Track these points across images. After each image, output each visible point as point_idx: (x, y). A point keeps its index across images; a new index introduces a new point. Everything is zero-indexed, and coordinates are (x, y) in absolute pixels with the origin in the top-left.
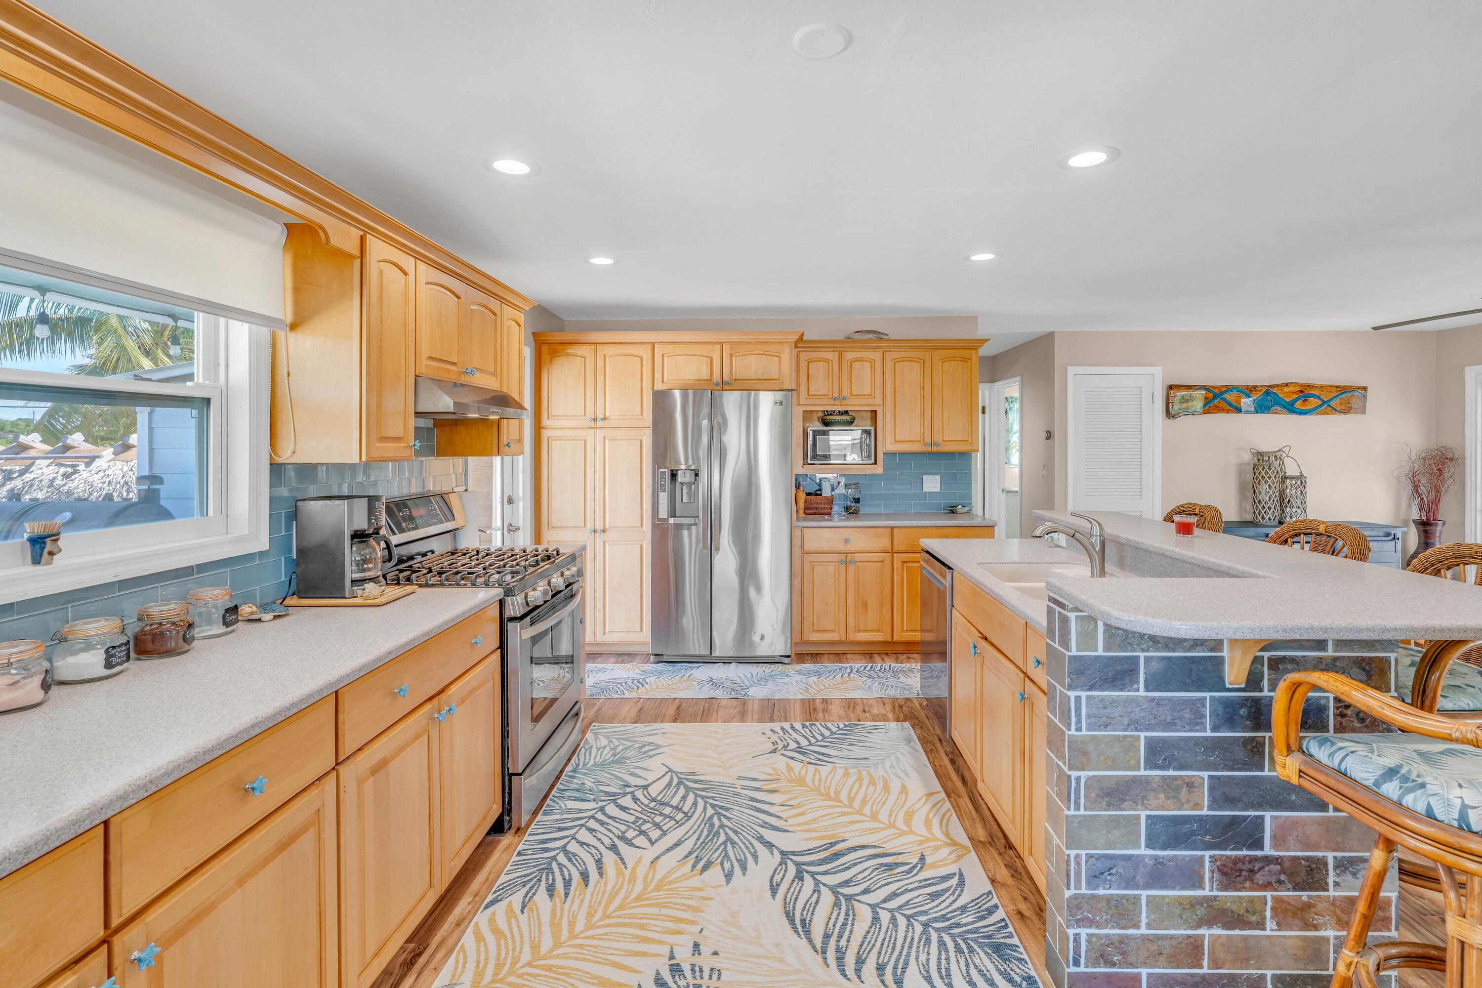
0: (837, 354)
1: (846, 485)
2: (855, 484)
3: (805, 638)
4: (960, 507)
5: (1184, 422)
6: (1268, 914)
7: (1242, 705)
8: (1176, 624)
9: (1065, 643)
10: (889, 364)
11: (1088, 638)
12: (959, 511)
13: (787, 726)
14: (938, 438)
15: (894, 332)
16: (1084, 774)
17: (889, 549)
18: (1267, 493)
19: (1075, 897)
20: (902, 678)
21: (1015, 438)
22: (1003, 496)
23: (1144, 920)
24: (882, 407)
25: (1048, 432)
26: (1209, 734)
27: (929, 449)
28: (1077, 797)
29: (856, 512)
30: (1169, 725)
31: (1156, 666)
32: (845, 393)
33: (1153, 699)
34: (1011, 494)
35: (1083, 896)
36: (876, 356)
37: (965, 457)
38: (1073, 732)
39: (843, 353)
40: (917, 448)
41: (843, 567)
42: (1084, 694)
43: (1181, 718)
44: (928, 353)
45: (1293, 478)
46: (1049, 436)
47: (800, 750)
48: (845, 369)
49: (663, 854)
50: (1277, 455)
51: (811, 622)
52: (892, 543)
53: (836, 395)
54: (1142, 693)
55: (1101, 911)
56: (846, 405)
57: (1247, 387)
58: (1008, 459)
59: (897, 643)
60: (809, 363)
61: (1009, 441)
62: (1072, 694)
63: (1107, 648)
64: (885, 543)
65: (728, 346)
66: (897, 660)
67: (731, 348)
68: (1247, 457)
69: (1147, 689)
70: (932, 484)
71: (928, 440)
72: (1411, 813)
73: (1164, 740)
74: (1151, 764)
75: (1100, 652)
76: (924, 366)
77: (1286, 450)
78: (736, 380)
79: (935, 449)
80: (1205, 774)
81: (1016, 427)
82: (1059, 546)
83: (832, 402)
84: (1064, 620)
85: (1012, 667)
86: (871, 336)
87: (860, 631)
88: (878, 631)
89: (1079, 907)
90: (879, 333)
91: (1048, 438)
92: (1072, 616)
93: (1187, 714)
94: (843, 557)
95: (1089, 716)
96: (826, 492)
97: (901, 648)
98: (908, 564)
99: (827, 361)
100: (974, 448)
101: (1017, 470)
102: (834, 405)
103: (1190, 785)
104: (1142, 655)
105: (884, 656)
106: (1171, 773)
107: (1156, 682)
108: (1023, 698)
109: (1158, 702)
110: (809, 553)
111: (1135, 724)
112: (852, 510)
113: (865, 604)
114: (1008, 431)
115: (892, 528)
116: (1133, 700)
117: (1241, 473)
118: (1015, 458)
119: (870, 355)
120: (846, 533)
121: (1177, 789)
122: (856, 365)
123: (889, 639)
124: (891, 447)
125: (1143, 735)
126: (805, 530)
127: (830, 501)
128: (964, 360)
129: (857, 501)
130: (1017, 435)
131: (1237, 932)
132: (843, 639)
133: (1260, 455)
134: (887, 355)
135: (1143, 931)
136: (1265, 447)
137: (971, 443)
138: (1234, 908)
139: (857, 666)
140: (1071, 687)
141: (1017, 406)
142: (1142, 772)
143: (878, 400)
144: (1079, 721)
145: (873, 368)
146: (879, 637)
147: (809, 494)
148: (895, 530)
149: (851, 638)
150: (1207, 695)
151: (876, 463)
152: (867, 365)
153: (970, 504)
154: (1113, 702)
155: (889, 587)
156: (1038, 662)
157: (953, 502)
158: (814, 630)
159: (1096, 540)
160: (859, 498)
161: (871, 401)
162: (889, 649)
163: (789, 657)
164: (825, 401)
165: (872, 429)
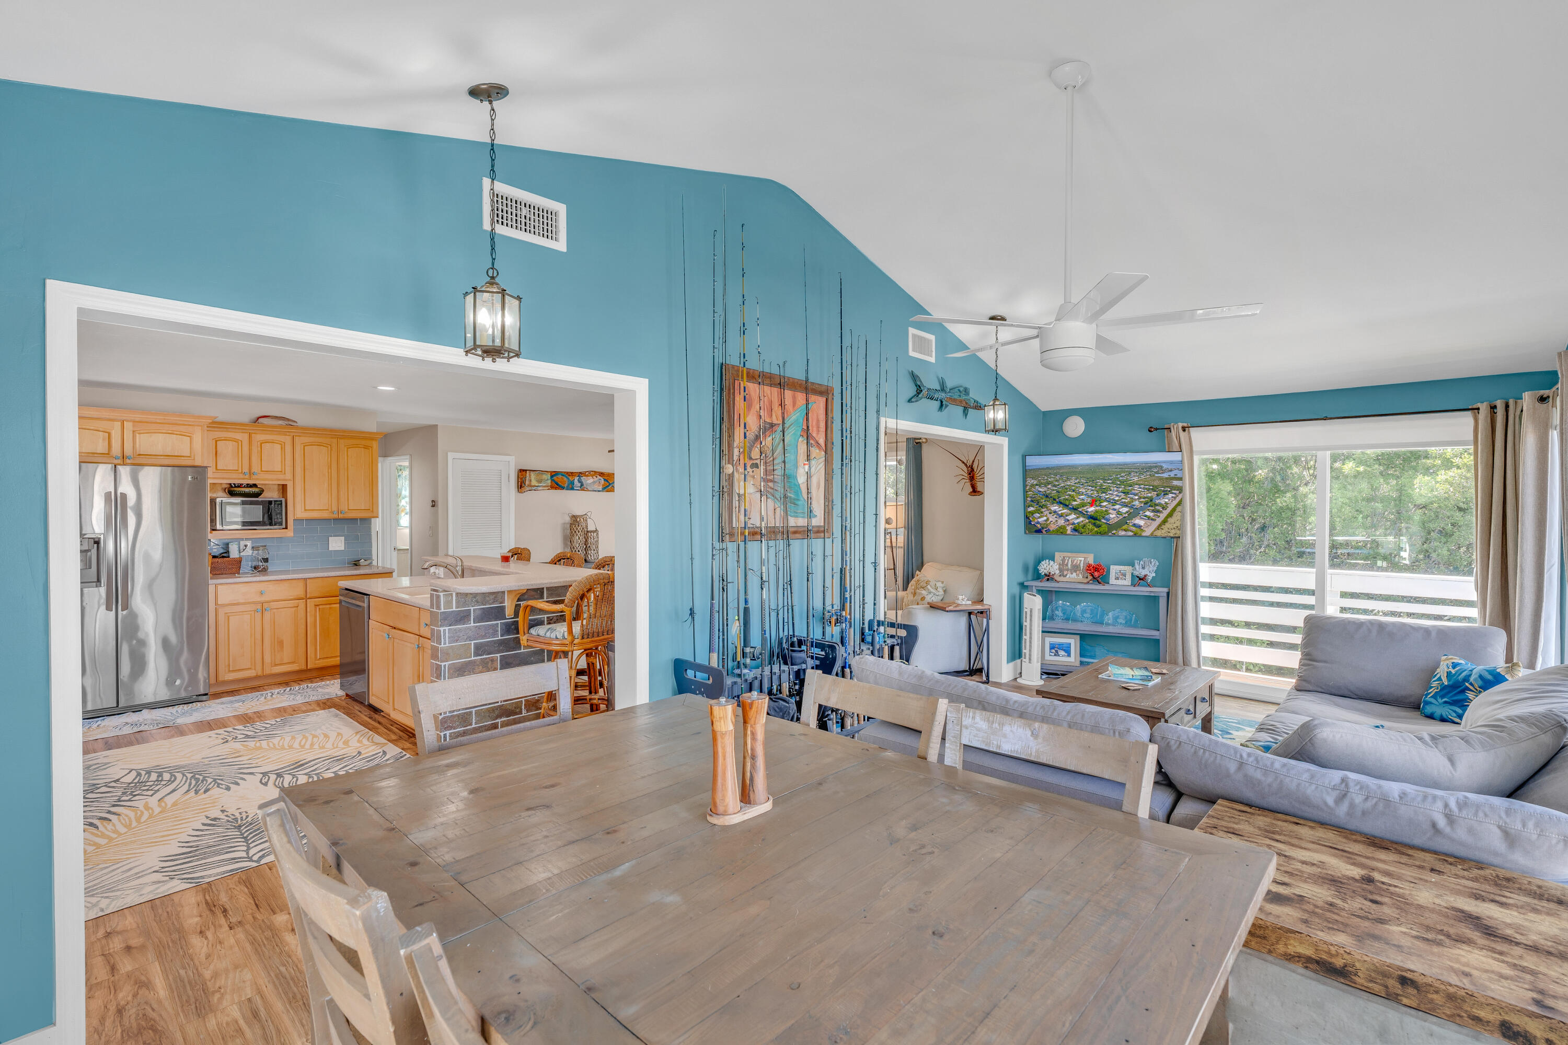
0: (246, 436)
1: (253, 548)
2: (262, 546)
3: (221, 678)
4: (362, 560)
5: (529, 496)
6: (523, 707)
7: (513, 624)
8: (480, 588)
9: (438, 607)
10: (298, 448)
11: (448, 603)
12: (361, 564)
13: (230, 729)
14: (344, 507)
15: (303, 418)
16: (447, 663)
17: (303, 596)
18: (578, 541)
19: (444, 718)
20: (320, 690)
21: (405, 503)
22: (395, 554)
23: (474, 721)
24: (292, 482)
25: (433, 501)
26: (500, 638)
27: (336, 516)
28: (445, 674)
29: (264, 571)
30: (483, 637)
31: (478, 612)
32: (255, 468)
33: (477, 626)
34: (402, 552)
35: (448, 717)
36: (288, 440)
37: (366, 521)
38: (442, 645)
39: (253, 435)
40: (325, 515)
41: (259, 615)
42: (447, 628)
43: (488, 633)
44: (335, 440)
45: (591, 532)
46: (434, 504)
47: (247, 736)
48: (255, 450)
49: (166, 796)
50: (585, 517)
51: (227, 664)
52: (306, 591)
53: (246, 470)
54: (472, 624)
55: (455, 722)
56: (257, 479)
57: (567, 473)
58: (398, 521)
59: (310, 670)
60: (216, 441)
61: (398, 505)
62: (442, 629)
63: (457, 607)
64: (300, 591)
65: (131, 424)
66: (312, 682)
67: (134, 426)
68: (568, 519)
69: (474, 623)
70: (337, 544)
71: (335, 509)
72: (553, 639)
73: (481, 643)
74: (476, 654)
75: (454, 609)
76: (331, 450)
77: (588, 514)
78: (140, 455)
79: (341, 516)
80: (498, 655)
81: (406, 492)
82: (439, 578)
83: (241, 476)
84: (438, 597)
85: (412, 635)
86: (280, 422)
87: (276, 665)
88: (293, 663)
89: (446, 722)
90: (288, 420)
91: (433, 506)
92: (441, 594)
93: (491, 631)
94: (259, 607)
95: (449, 638)
96: (234, 553)
97: (314, 674)
98: (321, 607)
99: (236, 441)
100: (375, 515)
101: (407, 531)
102: (244, 479)
103: (492, 660)
104: (472, 608)
105: (300, 682)
106: (484, 657)
107: (478, 619)
108: (418, 647)
109: (479, 627)
110: (224, 605)
111: (470, 639)
112: (260, 568)
113: (281, 643)
114: (398, 496)
115: (305, 579)
116: (469, 628)
117: (564, 529)
118: (405, 520)
119: (281, 438)
120: (261, 587)
121: (487, 663)
122: (266, 447)
123: (304, 667)
124: (300, 514)
125: (473, 642)
126: (219, 587)
127: (239, 562)
128: (366, 447)
129: (266, 560)
130: (407, 499)
131: (512, 717)
132: (260, 673)
133: (574, 516)
134: (297, 439)
135: (474, 726)
136: (578, 512)
137: (373, 511)
138: (510, 708)
139: (277, 691)
140: (441, 626)
141: (406, 473)
142: (473, 658)
143: (289, 476)
144: (445, 640)
145: (283, 449)
146: (295, 667)
147: (214, 557)
148: (308, 581)
149: (268, 671)
150: (499, 622)
151: (286, 528)
152: (278, 447)
153: (371, 558)
154: (460, 630)
155: (303, 627)
156: (426, 625)
157: (356, 558)
158: (229, 671)
159: (459, 569)
160: (267, 559)
161: (282, 477)
162: (303, 676)
163: (206, 694)
164: (234, 476)
165: (283, 500)
